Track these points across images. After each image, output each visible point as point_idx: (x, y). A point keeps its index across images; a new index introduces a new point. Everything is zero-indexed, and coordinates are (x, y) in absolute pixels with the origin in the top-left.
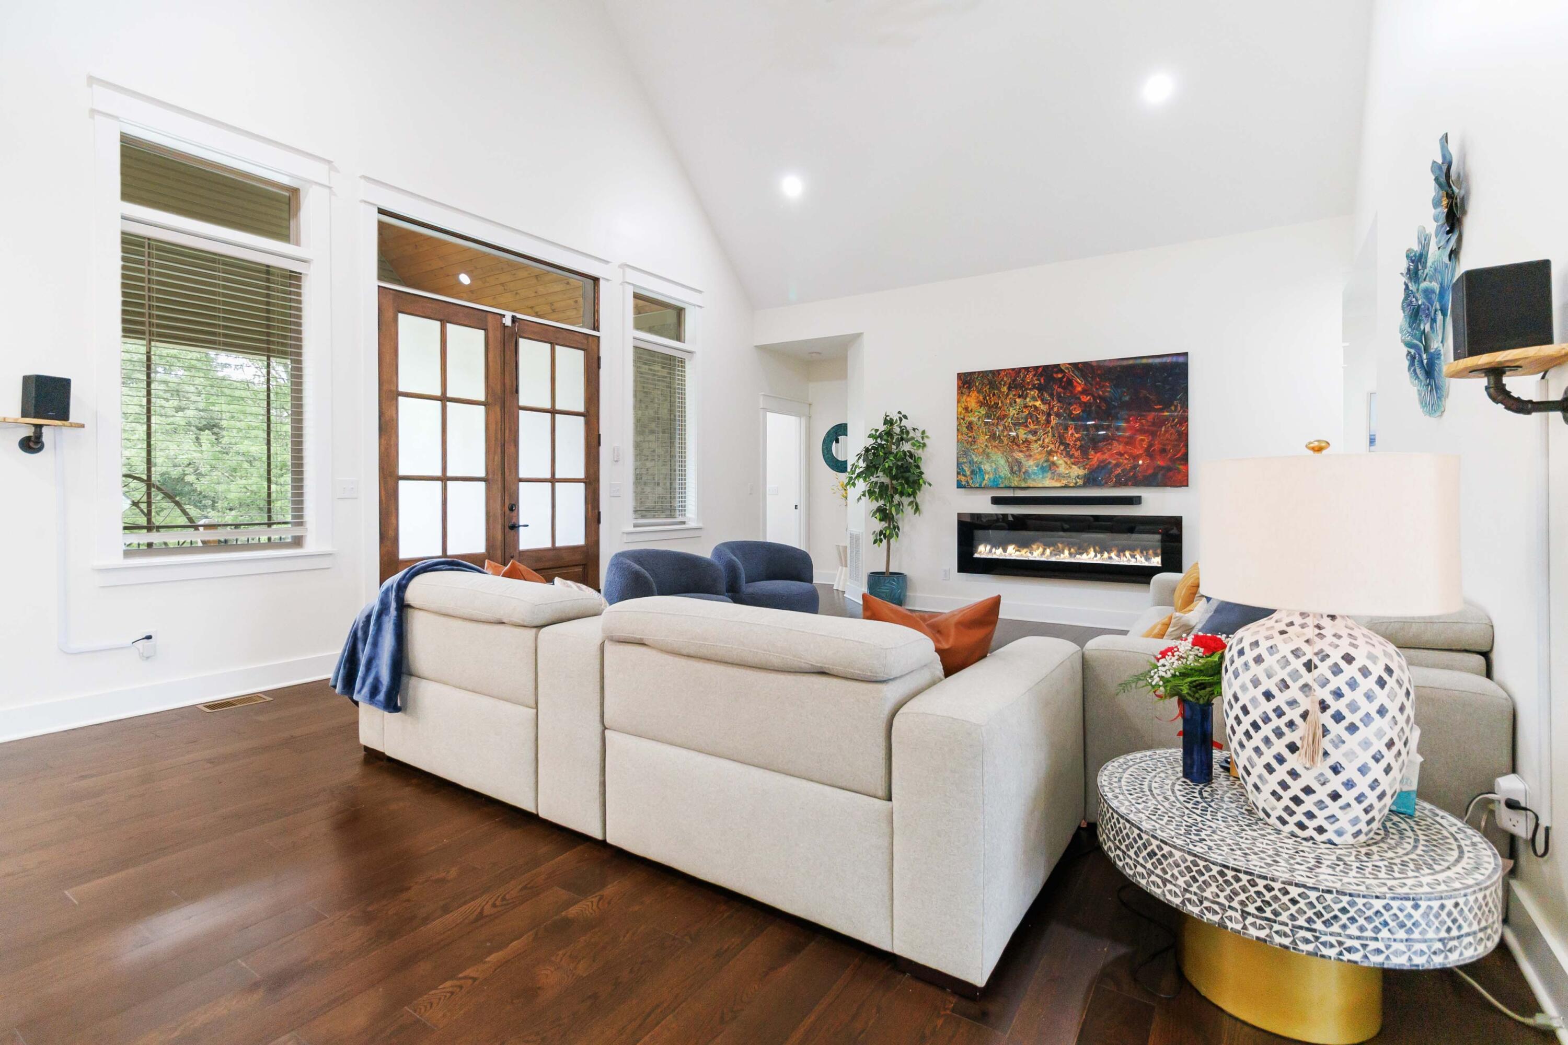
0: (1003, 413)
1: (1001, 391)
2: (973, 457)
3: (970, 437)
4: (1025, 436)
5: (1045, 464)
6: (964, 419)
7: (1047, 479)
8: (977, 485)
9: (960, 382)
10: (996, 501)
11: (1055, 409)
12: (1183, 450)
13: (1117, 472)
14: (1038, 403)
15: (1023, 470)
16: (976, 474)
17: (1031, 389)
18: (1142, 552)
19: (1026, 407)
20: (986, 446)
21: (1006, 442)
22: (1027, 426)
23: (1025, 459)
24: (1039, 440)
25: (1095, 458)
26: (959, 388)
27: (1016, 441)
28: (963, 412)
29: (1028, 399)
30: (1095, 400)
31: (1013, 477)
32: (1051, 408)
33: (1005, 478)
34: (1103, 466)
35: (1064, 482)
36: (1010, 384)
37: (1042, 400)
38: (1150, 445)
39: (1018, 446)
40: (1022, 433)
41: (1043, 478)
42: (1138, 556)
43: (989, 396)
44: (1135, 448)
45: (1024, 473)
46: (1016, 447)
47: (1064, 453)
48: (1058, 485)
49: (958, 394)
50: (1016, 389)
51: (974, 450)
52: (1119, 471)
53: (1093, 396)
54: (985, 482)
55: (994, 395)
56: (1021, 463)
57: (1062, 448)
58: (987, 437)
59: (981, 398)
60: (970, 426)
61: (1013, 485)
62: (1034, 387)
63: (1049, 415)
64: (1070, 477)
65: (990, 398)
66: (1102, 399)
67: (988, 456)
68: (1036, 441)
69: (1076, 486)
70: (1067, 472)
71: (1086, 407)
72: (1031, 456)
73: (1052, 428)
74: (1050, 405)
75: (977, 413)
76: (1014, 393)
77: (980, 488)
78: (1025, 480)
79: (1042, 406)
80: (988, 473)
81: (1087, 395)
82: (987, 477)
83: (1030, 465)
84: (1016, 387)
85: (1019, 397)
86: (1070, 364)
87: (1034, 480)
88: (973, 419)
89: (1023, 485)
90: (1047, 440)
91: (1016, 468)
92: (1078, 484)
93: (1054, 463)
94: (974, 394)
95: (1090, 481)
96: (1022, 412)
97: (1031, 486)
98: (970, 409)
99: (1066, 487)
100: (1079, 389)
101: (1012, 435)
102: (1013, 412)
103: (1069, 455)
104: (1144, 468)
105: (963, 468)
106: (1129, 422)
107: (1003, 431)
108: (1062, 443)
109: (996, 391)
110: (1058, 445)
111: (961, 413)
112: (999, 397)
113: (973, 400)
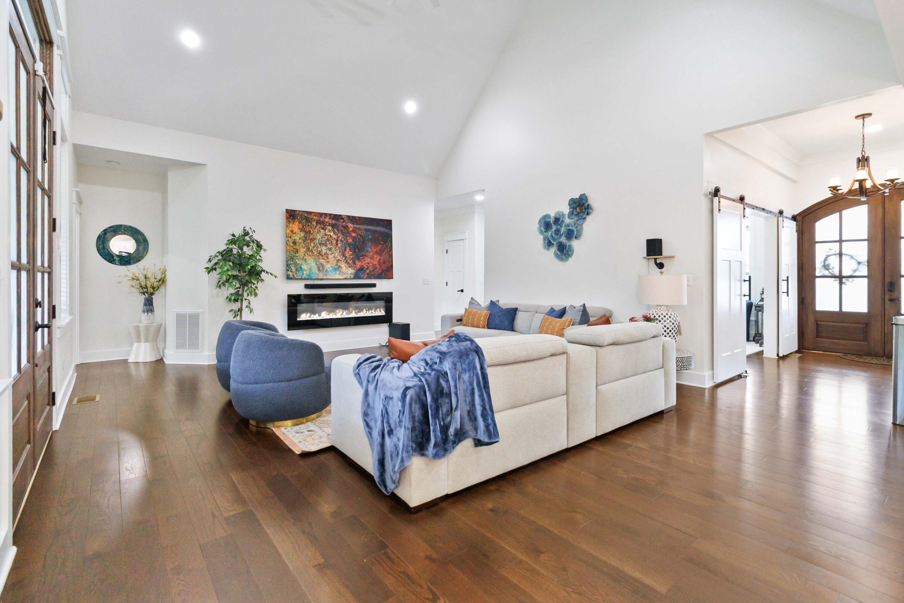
0: (314, 237)
1: (312, 225)
2: (297, 260)
3: (295, 249)
4: (326, 251)
5: (336, 267)
6: (291, 237)
7: (337, 275)
8: (300, 278)
9: (288, 215)
10: (307, 286)
11: (340, 238)
12: (391, 263)
13: (367, 272)
15: (325, 270)
16: (299, 271)
17: (328, 226)
19: (326, 235)
20: (304, 255)
21: (315, 253)
22: (326, 246)
23: (326, 264)
24: (333, 253)
25: (358, 264)
26: (287, 218)
27: (321, 253)
29: (327, 231)
30: (358, 235)
31: (320, 273)
32: (338, 237)
33: (315, 274)
34: (361, 269)
35: (345, 276)
36: (317, 221)
37: (334, 232)
38: (380, 260)
39: (322, 256)
40: (324, 249)
41: (335, 274)
42: (374, 312)
43: (306, 226)
44: (374, 260)
45: (325, 271)
46: (321, 257)
47: (345, 261)
48: (342, 278)
49: (287, 222)
50: (320, 224)
51: (297, 256)
54: (304, 276)
55: (308, 226)
56: (324, 265)
57: (344, 258)
58: (305, 250)
59: (301, 226)
60: (295, 243)
61: (320, 278)
62: (330, 225)
63: (337, 241)
64: (347, 274)
65: (306, 227)
66: (361, 236)
67: (305, 260)
68: (331, 254)
69: (350, 279)
70: (346, 271)
71: (354, 239)
72: (329, 262)
73: (339, 248)
74: (337, 236)
75: (298, 235)
76: (319, 226)
78: (326, 275)
79: (334, 236)
80: (306, 271)
81: (355, 233)
82: (305, 273)
83: (328, 266)
85: (322, 229)
86: (346, 216)
87: (330, 275)
88: (296, 238)
89: (325, 277)
90: (336, 254)
91: (321, 268)
92: (351, 277)
93: (340, 266)
94: (297, 223)
95: (356, 277)
96: (324, 237)
97: (329, 278)
98: (294, 232)
99: (346, 279)
100: (351, 229)
101: (319, 250)
102: (319, 237)
103: (347, 262)
104: (377, 270)
105: (290, 267)
106: (371, 249)
107: (314, 247)
108: (343, 256)
109: (310, 224)
110: (342, 257)
111: (289, 234)
112: (311, 228)
113: (296, 226)
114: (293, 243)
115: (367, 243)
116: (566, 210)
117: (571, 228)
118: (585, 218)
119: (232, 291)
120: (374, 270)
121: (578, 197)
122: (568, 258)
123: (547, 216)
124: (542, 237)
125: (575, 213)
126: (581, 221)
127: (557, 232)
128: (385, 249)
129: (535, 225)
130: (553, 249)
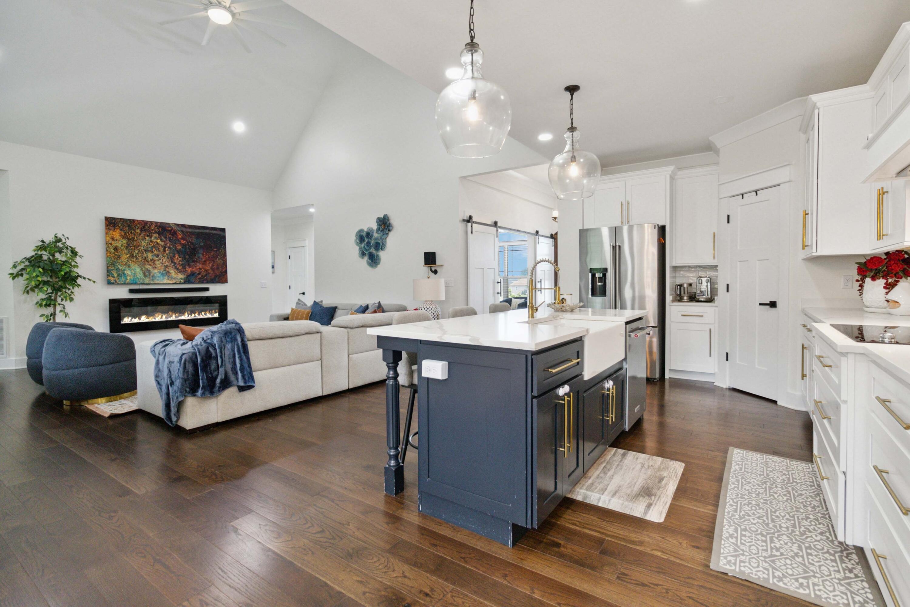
0: (138, 244)
1: (135, 232)
2: (119, 266)
3: (116, 255)
4: (152, 257)
5: (164, 272)
6: (111, 244)
7: (165, 280)
8: (123, 283)
9: (107, 223)
10: (132, 291)
11: (168, 245)
12: (225, 269)
13: (199, 277)
14: (159, 241)
15: (152, 275)
16: (121, 276)
17: (154, 233)
18: (209, 312)
19: (151, 242)
20: (128, 261)
21: (140, 260)
22: (153, 252)
23: (153, 269)
24: (160, 259)
26: (107, 225)
27: (147, 259)
28: (110, 240)
29: (153, 238)
30: (188, 243)
31: (145, 278)
32: (166, 244)
33: (141, 279)
34: (192, 274)
35: (174, 281)
36: (141, 228)
37: (161, 240)
38: (213, 265)
39: (148, 262)
40: (150, 256)
41: (163, 279)
42: (208, 314)
43: (128, 233)
44: (206, 266)
45: (152, 276)
46: (146, 263)
47: (174, 267)
48: (171, 282)
49: (106, 229)
50: (146, 232)
51: (119, 262)
52: (200, 276)
53: (187, 241)
54: (128, 281)
55: (131, 233)
56: (150, 271)
57: (173, 264)
58: (128, 256)
59: (123, 233)
60: (116, 249)
61: (146, 283)
62: (156, 232)
63: (165, 248)
64: (177, 279)
65: (129, 235)
66: (192, 243)
67: (129, 266)
68: (158, 260)
69: (180, 283)
70: (176, 276)
71: (183, 246)
72: (156, 267)
73: (167, 254)
75: (120, 242)
76: (144, 234)
77: (125, 284)
79: (161, 243)
80: (130, 276)
81: (184, 240)
82: (129, 278)
83: (155, 272)
84: (145, 231)
85: (148, 236)
86: (175, 224)
87: (158, 280)
88: (118, 244)
89: (152, 282)
90: (164, 260)
91: (147, 274)
93: (168, 272)
94: (118, 231)
95: (187, 281)
96: (150, 244)
98: (115, 239)
99: (175, 283)
100: (180, 237)
101: (144, 256)
102: (144, 244)
103: (176, 268)
104: (210, 275)
105: (111, 273)
106: (203, 255)
107: (138, 254)
108: (172, 262)
109: (133, 231)
110: (170, 263)
111: (109, 240)
112: (135, 235)
113: (117, 234)
114: (114, 249)
115: (198, 250)
116: (375, 226)
117: (378, 241)
118: (387, 234)
119: (42, 296)
120: (206, 275)
121: (382, 217)
122: (377, 265)
123: (361, 231)
124: (358, 248)
125: (381, 229)
126: (385, 236)
127: (368, 244)
128: (218, 255)
129: (353, 238)
130: (366, 258)
